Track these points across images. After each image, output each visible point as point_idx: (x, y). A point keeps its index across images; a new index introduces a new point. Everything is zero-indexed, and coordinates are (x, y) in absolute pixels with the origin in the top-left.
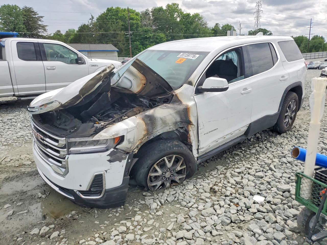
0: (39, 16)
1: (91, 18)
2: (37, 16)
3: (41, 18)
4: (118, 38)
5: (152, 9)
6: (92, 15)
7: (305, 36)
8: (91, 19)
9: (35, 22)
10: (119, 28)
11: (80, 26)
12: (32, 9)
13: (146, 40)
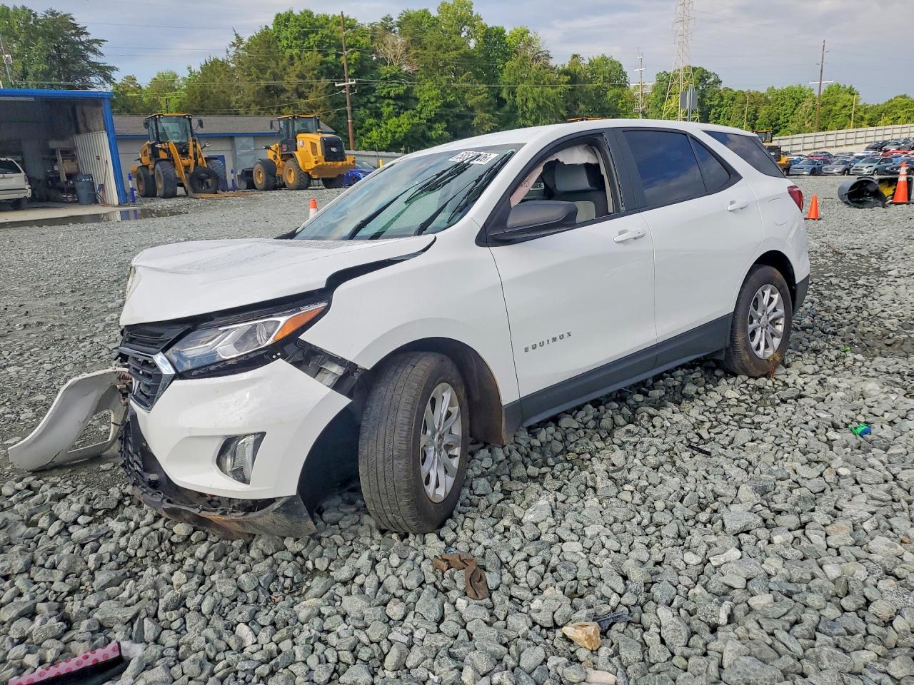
0: (91, 38)
1: (235, 42)
2: (83, 38)
3: (95, 45)
4: (312, 98)
5: (400, 18)
6: (236, 35)
7: (807, 88)
8: (234, 45)
10: (313, 69)
11: (203, 63)
12: (72, 19)
13: (387, 101)
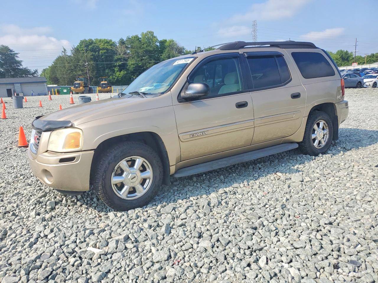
0: (15, 52)
1: (64, 51)
3: (17, 55)
5: (127, 38)
6: (64, 48)
9: (13, 58)
12: (9, 47)
13: (116, 67)
